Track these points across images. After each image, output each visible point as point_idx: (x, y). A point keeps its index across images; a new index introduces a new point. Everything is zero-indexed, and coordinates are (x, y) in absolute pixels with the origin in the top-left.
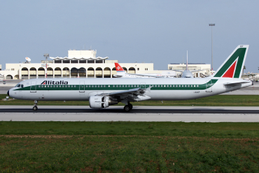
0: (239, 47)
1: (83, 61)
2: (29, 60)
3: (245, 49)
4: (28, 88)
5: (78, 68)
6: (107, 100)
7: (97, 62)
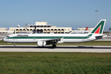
0: (102, 20)
1: (42, 26)
2: (19, 26)
3: (104, 21)
4: (11, 38)
5: (40, 29)
6: (45, 43)
7: (48, 27)
